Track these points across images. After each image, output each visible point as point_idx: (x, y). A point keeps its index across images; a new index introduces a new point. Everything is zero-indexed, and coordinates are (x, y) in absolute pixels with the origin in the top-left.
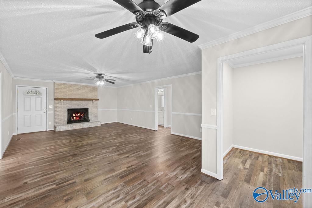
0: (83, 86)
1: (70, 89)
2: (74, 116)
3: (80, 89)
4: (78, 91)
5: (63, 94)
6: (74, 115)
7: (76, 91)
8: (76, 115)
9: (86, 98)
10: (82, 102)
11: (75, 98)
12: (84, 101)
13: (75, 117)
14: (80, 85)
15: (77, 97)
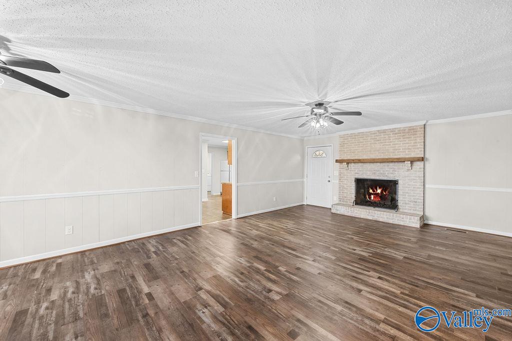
0: (384, 131)
1: (361, 142)
2: (371, 194)
3: (378, 139)
4: (375, 143)
5: (350, 152)
6: (371, 191)
7: (371, 144)
8: (374, 191)
9: (392, 156)
10: (382, 165)
11: (369, 158)
12: (386, 164)
13: (373, 194)
14: (378, 131)
15: (373, 156)
